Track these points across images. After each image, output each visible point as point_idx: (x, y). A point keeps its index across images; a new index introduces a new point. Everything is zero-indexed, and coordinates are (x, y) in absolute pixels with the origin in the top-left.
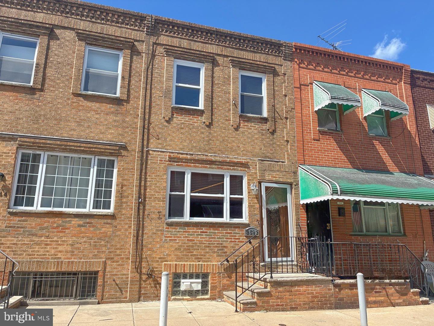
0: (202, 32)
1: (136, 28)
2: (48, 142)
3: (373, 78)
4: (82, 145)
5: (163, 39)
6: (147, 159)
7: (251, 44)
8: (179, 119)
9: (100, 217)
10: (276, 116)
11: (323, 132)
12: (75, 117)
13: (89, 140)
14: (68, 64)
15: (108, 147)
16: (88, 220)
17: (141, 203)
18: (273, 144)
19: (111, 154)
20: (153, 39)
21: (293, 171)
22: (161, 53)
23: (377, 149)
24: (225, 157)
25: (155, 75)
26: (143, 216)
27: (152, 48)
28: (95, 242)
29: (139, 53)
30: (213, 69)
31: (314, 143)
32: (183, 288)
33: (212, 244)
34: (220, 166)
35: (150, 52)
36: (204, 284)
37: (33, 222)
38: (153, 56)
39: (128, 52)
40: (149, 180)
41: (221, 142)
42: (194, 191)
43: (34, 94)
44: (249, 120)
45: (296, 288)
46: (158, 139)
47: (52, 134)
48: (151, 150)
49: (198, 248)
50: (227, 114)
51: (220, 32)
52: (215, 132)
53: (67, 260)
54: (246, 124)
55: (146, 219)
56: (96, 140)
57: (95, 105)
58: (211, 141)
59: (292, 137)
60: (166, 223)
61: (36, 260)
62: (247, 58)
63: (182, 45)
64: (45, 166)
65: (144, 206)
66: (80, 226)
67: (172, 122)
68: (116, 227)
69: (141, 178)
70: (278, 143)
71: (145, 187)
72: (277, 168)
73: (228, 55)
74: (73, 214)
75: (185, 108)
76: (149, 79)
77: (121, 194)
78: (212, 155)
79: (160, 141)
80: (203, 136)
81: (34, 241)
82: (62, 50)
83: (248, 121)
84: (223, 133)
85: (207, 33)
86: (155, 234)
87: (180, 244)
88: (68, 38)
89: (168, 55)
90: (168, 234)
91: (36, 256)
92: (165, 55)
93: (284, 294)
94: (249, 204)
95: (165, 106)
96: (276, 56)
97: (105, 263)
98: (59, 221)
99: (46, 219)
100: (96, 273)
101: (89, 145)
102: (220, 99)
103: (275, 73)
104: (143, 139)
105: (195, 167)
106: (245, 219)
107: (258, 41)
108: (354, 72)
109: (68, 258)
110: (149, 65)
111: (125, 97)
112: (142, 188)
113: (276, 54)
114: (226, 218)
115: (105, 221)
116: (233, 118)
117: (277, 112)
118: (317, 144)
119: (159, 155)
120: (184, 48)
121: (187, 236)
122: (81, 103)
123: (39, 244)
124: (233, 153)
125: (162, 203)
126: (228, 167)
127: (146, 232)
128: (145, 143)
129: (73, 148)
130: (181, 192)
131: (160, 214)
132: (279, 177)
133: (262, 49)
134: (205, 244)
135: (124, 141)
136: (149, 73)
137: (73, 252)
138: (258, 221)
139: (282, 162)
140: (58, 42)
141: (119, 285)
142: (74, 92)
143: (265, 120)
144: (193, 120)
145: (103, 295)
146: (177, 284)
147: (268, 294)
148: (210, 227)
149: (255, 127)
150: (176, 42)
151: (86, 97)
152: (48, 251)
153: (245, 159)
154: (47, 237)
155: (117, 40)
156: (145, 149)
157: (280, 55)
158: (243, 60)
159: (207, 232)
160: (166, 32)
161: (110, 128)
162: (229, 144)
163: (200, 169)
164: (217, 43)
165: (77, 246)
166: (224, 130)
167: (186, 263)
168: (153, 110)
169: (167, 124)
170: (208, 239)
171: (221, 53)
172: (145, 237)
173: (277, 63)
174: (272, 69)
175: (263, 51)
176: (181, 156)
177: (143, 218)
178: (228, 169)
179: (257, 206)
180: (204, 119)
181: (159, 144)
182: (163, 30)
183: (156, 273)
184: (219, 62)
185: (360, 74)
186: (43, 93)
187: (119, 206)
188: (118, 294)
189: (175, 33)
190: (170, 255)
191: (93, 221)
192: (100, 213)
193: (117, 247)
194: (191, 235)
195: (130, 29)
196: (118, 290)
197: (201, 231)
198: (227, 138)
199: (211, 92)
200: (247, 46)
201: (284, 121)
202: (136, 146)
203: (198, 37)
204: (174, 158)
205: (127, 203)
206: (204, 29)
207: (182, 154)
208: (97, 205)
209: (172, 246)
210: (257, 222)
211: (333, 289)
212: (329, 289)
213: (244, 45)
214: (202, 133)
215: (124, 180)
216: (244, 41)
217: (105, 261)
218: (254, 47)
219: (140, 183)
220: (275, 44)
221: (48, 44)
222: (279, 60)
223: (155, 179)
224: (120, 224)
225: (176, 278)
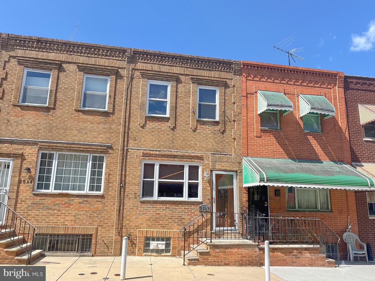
0: (169, 58)
1: (120, 59)
2: (59, 145)
3: (310, 85)
4: (81, 146)
5: (140, 65)
6: (127, 155)
7: (207, 64)
8: (150, 125)
9: (94, 197)
10: (226, 119)
11: (264, 130)
12: (77, 127)
13: (86, 143)
14: (72, 89)
15: (99, 148)
16: (85, 199)
17: (123, 187)
18: (223, 141)
19: (101, 152)
20: (132, 66)
21: (238, 162)
22: (138, 76)
23: (310, 143)
24: (185, 152)
25: (133, 93)
26: (124, 196)
27: (131, 72)
28: (90, 214)
29: (121, 77)
30: (177, 85)
31: (256, 139)
32: (151, 247)
33: (174, 216)
34: (181, 159)
35: (130, 76)
36: (168, 245)
37: (49, 200)
38: (132, 78)
39: (114, 77)
40: (128, 170)
41: (182, 141)
42: (162, 178)
43: (49, 112)
44: (204, 123)
45: (229, 250)
46: (135, 140)
47: (61, 139)
48: (130, 149)
49: (163, 219)
50: (187, 119)
51: (183, 57)
52: (178, 133)
53: (72, 226)
54: (202, 127)
55: (126, 198)
56: (91, 143)
57: (90, 118)
58: (174, 141)
59: (238, 136)
60: (140, 201)
61: (51, 226)
62: (204, 75)
63: (154, 68)
64: (57, 161)
65: (124, 189)
66: (80, 203)
67: (145, 128)
68: (105, 204)
69: (122, 169)
70: (227, 141)
71: (125, 175)
72: (226, 160)
73: (189, 74)
74: (76, 195)
75: (155, 116)
76: (129, 96)
77: (108, 180)
78: (175, 151)
79: (136, 142)
80: (168, 136)
81: (49, 213)
82: (67, 79)
83: (203, 124)
84: (184, 134)
85: (173, 58)
86: (132, 209)
87: (150, 216)
88: (71, 70)
89: (143, 77)
90: (141, 209)
91: (51, 223)
92: (141, 77)
93: (220, 254)
94: (203, 187)
95: (140, 116)
96: (228, 72)
97: (97, 229)
98: (66, 199)
99: (58, 198)
100: (91, 235)
101: (86, 147)
102: (182, 108)
103: (226, 86)
104: (124, 141)
105: (162, 160)
106: (199, 199)
107: (213, 61)
108: (293, 81)
109: (72, 225)
110: (129, 86)
111: (111, 111)
112: (123, 176)
113: (228, 71)
114: (185, 198)
115: (97, 200)
116: (192, 123)
117: (227, 116)
118: (259, 140)
119: (135, 152)
120: (155, 71)
121: (155, 210)
122: (80, 117)
123: (53, 215)
124: (192, 149)
125: (137, 187)
126: (187, 160)
127: (125, 207)
128: (126, 144)
129: (75, 149)
130: (151, 178)
131: (136, 195)
132: (227, 167)
133: (216, 67)
134: (168, 216)
135: (111, 142)
136: (129, 92)
137: (75, 221)
138: (209, 199)
139: (230, 155)
140: (65, 73)
141: (106, 244)
142: (76, 109)
143: (217, 123)
144: (162, 125)
145: (95, 251)
146: (148, 245)
147: (207, 254)
148: (172, 204)
149: (209, 128)
150: (149, 67)
151: (84, 112)
152: (59, 220)
153: (200, 154)
154: (59, 210)
155: (106, 69)
156: (126, 148)
157: (231, 71)
158: (200, 77)
159: (170, 208)
160: (142, 59)
161: (101, 134)
162: (188, 142)
163: (166, 161)
164: (180, 65)
165: (78, 216)
166: (184, 132)
167: (154, 230)
168: (132, 119)
169: (142, 129)
170: (171, 213)
171: (183, 73)
172: (125, 211)
173: (228, 78)
174: (223, 83)
175: (217, 69)
176: (152, 152)
177: (124, 198)
178: (187, 161)
179: (209, 188)
180: (170, 124)
181: (136, 144)
182: (139, 59)
183: (133, 236)
184: (182, 80)
185: (299, 82)
186: (55, 111)
187: (107, 189)
188: (106, 250)
189: (148, 60)
190: (143, 224)
191: (88, 199)
192: (94, 194)
193: (105, 218)
194: (158, 210)
195: (115, 60)
196: (106, 247)
197: (166, 207)
198: (186, 138)
199: (175, 104)
200: (204, 66)
201: (233, 123)
202: (119, 146)
203: (166, 62)
204: (147, 154)
205: (112, 187)
206: (170, 55)
207: (153, 151)
208: (92, 188)
209: (144, 218)
210: (209, 201)
211: (258, 251)
212: (255, 252)
213: (201, 66)
214: (168, 135)
215: (110, 170)
216: (202, 62)
217: (97, 227)
218: (210, 67)
219: (122, 172)
220: (227, 63)
221: (58, 76)
222: (229, 75)
223: (133, 169)
224: (107, 202)
225: (147, 241)
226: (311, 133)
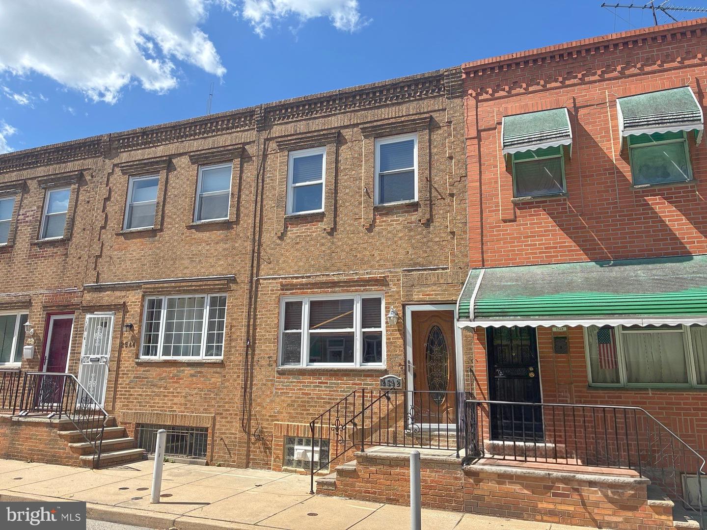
0: (322, 103)
1: (247, 128)
2: (165, 285)
3: (647, 69)
4: (194, 284)
5: (277, 130)
6: (257, 291)
7: (392, 94)
8: (294, 231)
9: (210, 365)
10: (432, 195)
11: (523, 204)
12: (188, 253)
13: (200, 277)
14: (183, 195)
15: (217, 282)
16: (199, 369)
17: (251, 345)
18: (428, 241)
19: (220, 290)
20: (264, 135)
21: (461, 282)
22: (274, 150)
23: (656, 213)
24: (353, 274)
25: (267, 180)
26: (252, 362)
27: (263, 146)
28: (205, 394)
29: (249, 158)
30: (337, 150)
31: (504, 226)
32: (296, 457)
33: (334, 399)
34: (346, 288)
35: (261, 153)
36: (324, 454)
37: (154, 372)
38: (265, 156)
39: (237, 161)
40: (259, 317)
41: (347, 253)
42: (315, 327)
43: (156, 236)
44: (389, 211)
46: (270, 263)
47: (169, 276)
48: (262, 279)
49: (315, 405)
50: (356, 210)
51: (346, 93)
52: (339, 240)
53: (181, 414)
54: (384, 219)
55: (256, 367)
56: (207, 276)
57: (205, 235)
58: (333, 254)
59: (460, 225)
60: (277, 371)
61: (155, 412)
62: (386, 117)
63: (298, 129)
64: (166, 311)
65: (254, 351)
66: (192, 376)
67: (285, 238)
68: (225, 376)
69: (249, 315)
70: (437, 239)
71: (255, 325)
72: (434, 279)
73: (359, 122)
74: (186, 363)
75: (300, 215)
76: (260, 188)
77: (230, 337)
78: (335, 273)
79: (271, 266)
80: (323, 248)
81: (154, 392)
82: (178, 181)
83: (387, 214)
84: (350, 239)
85: (328, 102)
86: (265, 385)
87: (293, 399)
88: (183, 166)
89: (281, 150)
90: (279, 385)
91: (156, 408)
92: (278, 151)
94: (388, 341)
95: (277, 218)
96: (434, 97)
97: (214, 418)
98: (174, 370)
99: (164, 369)
100: (207, 429)
101: (199, 283)
102: (347, 191)
103: (431, 125)
104: (252, 266)
105: (313, 293)
106: (381, 365)
107: (402, 85)
108: (599, 72)
109: (182, 412)
110: (260, 170)
111: (235, 219)
112: (251, 328)
113: (435, 94)
114: (357, 363)
115: (215, 370)
116: (365, 215)
117: (435, 188)
118: (510, 227)
119: (270, 283)
120: (300, 134)
121: (302, 388)
122: (193, 237)
123: (159, 396)
124: (365, 267)
125: (273, 345)
126: (357, 288)
127: (255, 382)
128: (255, 271)
129: (186, 288)
130: (297, 329)
131: (271, 359)
132: (436, 295)
133: (410, 95)
134: (324, 399)
135: (234, 272)
136: (260, 181)
137: (186, 404)
138: (400, 365)
139: (443, 269)
140: (175, 172)
141: (228, 446)
142: (187, 225)
143: (415, 206)
144: (311, 229)
145: (212, 456)
146: (291, 452)
148: (331, 375)
149: (399, 220)
150: (290, 128)
151: (198, 228)
152: (165, 403)
153: (382, 273)
154: (165, 388)
155: (226, 151)
156: (255, 278)
157: (441, 93)
158: (379, 123)
159: (327, 383)
160: (279, 119)
161: (220, 259)
162: (358, 254)
163: (320, 295)
164: (342, 111)
165: (189, 398)
166: (352, 235)
167: (300, 424)
168: (265, 226)
169: (280, 241)
170: (328, 393)
171: (349, 123)
172: (254, 389)
173: (436, 108)
174: (425, 122)
175: (413, 97)
176: (295, 281)
177: (252, 366)
178: (356, 291)
179: (400, 342)
180: (325, 225)
181: (271, 269)
182: (275, 119)
183: (266, 434)
184: (347, 137)
185: (615, 70)
186: (162, 233)
187: (228, 353)
188: (227, 456)
189: (289, 117)
190: (282, 413)
191: (203, 370)
192: (209, 361)
193: (226, 401)
194: (307, 386)
195: (240, 131)
196: (227, 451)
197: (320, 381)
198: (355, 246)
199: (334, 185)
200: (386, 99)
201: (448, 200)
202: (244, 278)
203: (317, 112)
204: (287, 285)
205: (235, 347)
206: (324, 97)
207: (297, 278)
208: (209, 351)
209: (283, 401)
210: (400, 368)
211: (463, 479)
213: (381, 100)
214: (323, 245)
215: (233, 319)
216: (381, 92)
217: (215, 416)
218: (398, 97)
219: (249, 322)
220: (431, 79)
221: (167, 179)
222: (437, 104)
223: (266, 314)
224: (228, 373)
225: (289, 443)
226: (657, 188)
